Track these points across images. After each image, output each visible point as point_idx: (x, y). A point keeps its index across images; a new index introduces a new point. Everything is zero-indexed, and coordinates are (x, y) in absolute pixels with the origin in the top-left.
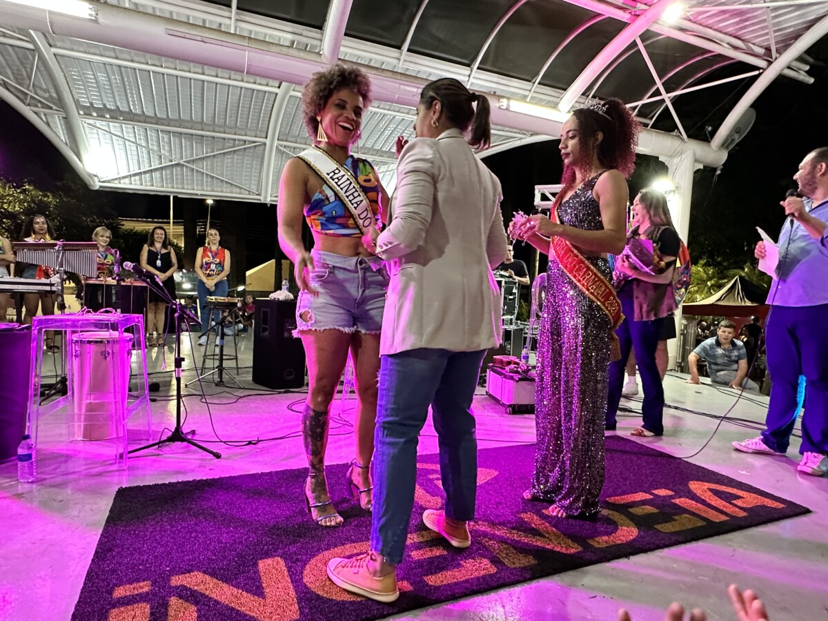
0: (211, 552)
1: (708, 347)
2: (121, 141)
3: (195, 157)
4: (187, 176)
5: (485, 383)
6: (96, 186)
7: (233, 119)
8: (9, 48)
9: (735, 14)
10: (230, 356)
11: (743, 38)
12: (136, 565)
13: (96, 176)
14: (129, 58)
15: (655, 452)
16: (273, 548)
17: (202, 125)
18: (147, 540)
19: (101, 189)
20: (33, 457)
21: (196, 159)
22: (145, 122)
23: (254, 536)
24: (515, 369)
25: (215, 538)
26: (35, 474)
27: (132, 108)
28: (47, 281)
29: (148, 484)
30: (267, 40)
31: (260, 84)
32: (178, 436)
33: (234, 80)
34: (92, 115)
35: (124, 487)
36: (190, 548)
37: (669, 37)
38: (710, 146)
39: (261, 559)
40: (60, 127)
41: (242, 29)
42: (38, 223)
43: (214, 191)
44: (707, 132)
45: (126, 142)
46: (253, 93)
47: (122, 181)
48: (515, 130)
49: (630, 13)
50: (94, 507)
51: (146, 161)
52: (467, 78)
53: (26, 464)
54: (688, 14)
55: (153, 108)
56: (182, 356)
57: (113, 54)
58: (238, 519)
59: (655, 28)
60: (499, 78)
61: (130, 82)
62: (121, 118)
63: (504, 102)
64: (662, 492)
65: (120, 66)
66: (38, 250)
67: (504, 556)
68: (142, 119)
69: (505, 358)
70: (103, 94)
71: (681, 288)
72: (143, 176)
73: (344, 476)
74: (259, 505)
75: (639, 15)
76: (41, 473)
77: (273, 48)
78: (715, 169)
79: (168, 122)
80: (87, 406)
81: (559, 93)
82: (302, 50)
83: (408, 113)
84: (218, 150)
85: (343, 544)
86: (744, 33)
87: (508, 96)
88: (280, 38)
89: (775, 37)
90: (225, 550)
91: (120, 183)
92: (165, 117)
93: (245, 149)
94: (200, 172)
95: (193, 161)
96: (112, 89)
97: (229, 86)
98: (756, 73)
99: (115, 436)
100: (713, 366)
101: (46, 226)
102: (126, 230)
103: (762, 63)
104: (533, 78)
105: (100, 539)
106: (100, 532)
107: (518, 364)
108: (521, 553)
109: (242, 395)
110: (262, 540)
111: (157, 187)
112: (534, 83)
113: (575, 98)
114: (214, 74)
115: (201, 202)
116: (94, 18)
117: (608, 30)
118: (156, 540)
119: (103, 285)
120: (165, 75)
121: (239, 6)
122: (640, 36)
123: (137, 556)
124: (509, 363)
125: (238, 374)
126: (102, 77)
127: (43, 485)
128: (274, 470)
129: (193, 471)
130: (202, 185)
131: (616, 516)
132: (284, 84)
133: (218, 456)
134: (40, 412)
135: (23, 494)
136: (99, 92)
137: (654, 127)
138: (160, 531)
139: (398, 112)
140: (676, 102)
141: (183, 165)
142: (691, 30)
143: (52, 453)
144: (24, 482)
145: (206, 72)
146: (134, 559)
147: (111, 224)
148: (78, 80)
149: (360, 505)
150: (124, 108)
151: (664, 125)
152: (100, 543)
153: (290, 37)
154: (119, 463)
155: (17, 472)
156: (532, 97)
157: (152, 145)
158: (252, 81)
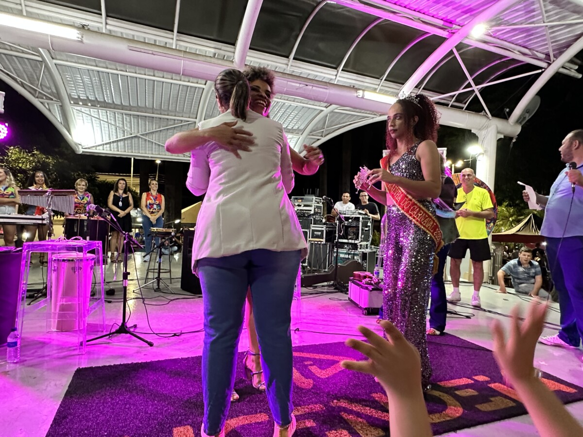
0: (139, 421)
1: (512, 267)
2: (98, 121)
3: (147, 132)
4: (142, 144)
5: (348, 291)
6: (79, 151)
7: (174, 106)
8: (26, 60)
9: (523, 31)
10: (166, 270)
11: (529, 48)
12: (82, 430)
13: (80, 145)
14: (104, 65)
15: (474, 346)
16: (185, 418)
17: (153, 111)
18: (93, 410)
19: (83, 153)
20: (18, 344)
21: (148, 133)
22: (114, 108)
23: (172, 408)
24: (369, 282)
25: (143, 409)
26: (19, 356)
27: (106, 98)
28: (40, 217)
29: (98, 366)
30: (197, 53)
31: (192, 82)
32: (123, 329)
33: (175, 80)
34: (79, 104)
35: (81, 368)
36: (124, 416)
37: (476, 47)
38: (508, 122)
39: (175, 427)
40: (57, 112)
41: (180, 46)
42: (38, 177)
43: (160, 155)
44: (506, 113)
45: (102, 122)
46: (188, 88)
47: (98, 148)
48: (368, 112)
49: (448, 31)
50: (58, 383)
51: (114, 134)
52: (334, 77)
53: (12, 349)
54: (489, 31)
55: (120, 98)
56: (128, 271)
57: (94, 64)
58: (161, 394)
59: (466, 41)
60: (357, 77)
61: (104, 81)
62: (99, 106)
63: (360, 93)
64: (481, 378)
65: (98, 72)
66: (38, 195)
67: (360, 428)
68: (112, 106)
69: (362, 274)
70: (86, 89)
71: (490, 223)
72: (112, 144)
73: (242, 362)
74: (178, 383)
75: (454, 33)
76: (24, 356)
77: (201, 58)
78: (511, 138)
79: (130, 108)
80: (60, 306)
81: (399, 86)
82: (221, 59)
83: (294, 101)
84: (163, 127)
85: (237, 416)
86: (530, 44)
87: (363, 89)
88: (206, 52)
89: (552, 46)
90: (150, 419)
91: (96, 149)
92: (128, 105)
93: (182, 126)
94: (151, 142)
95: (146, 134)
96: (93, 87)
97: (171, 84)
98: (540, 71)
99: (77, 329)
100: (516, 280)
101: (43, 179)
102: (101, 181)
103: (543, 64)
104: (381, 77)
105: (59, 408)
106: (60, 403)
107: (371, 278)
108: (372, 426)
109: (172, 298)
110: (177, 411)
111: (121, 152)
112: (382, 80)
113: (411, 89)
114: (162, 76)
115: (152, 162)
116: (80, 40)
117: (432, 44)
118: (100, 410)
119: (78, 220)
120: (129, 77)
121: (180, 31)
122: (456, 47)
123: (84, 423)
124: (365, 277)
125: (171, 283)
126: (86, 79)
127: (24, 365)
128: (190, 356)
129: (132, 356)
130: (152, 150)
131: (446, 397)
132: (208, 82)
133: (151, 345)
134: (25, 311)
135: (8, 371)
136: (84, 88)
137: (466, 109)
138: (103, 403)
139: (287, 100)
140: (483, 92)
141: (139, 137)
142: (492, 42)
143: (33, 341)
144: (11, 363)
145: (156, 75)
146: (82, 425)
147: (91, 177)
148: (71, 81)
149: (252, 384)
150: (100, 99)
151: (475, 107)
152: (59, 411)
153: (213, 50)
154: (79, 349)
155: (6, 355)
156: (380, 89)
157: (119, 123)
158: (187, 80)
